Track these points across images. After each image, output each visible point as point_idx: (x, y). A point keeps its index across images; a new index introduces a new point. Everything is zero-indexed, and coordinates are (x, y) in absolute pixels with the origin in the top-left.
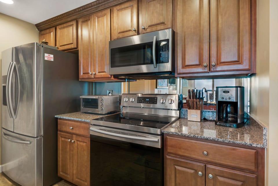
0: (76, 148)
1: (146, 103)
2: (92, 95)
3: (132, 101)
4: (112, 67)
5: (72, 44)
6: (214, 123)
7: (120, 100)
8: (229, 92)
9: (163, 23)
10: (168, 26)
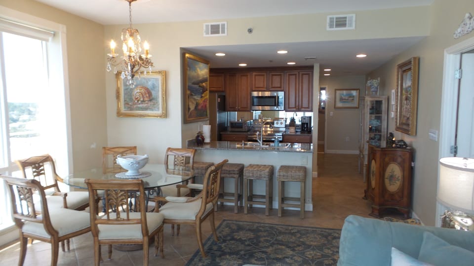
8: (305, 119)
9: (280, 87)
10: (282, 89)
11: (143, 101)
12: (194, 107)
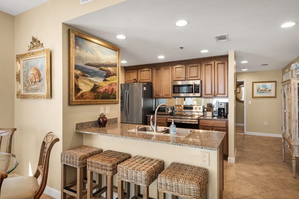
1: (188, 109)
3: (181, 109)
4: (173, 93)
5: (149, 80)
6: (217, 117)
8: (222, 105)
9: (197, 77)
10: (199, 78)
11: (35, 82)
12: (90, 89)
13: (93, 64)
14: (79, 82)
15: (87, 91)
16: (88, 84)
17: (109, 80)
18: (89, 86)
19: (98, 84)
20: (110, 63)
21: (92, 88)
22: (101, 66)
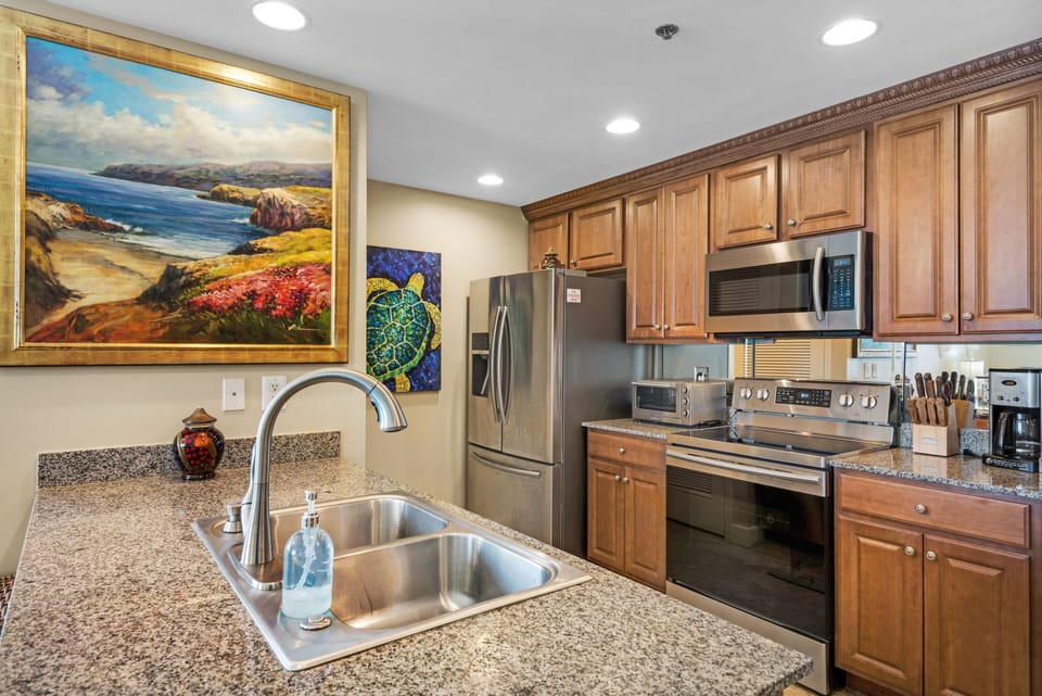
0: (632, 496)
1: (800, 404)
2: (653, 378)
3: (762, 399)
4: (711, 315)
5: (611, 254)
6: (980, 461)
7: (730, 394)
8: (1015, 383)
9: (844, 214)
12: (140, 292)
13: (157, 171)
14: (55, 257)
15: (114, 298)
16: (123, 268)
17: (275, 246)
18: (126, 276)
19: (191, 265)
20: (283, 166)
21: (148, 285)
22: (216, 183)
